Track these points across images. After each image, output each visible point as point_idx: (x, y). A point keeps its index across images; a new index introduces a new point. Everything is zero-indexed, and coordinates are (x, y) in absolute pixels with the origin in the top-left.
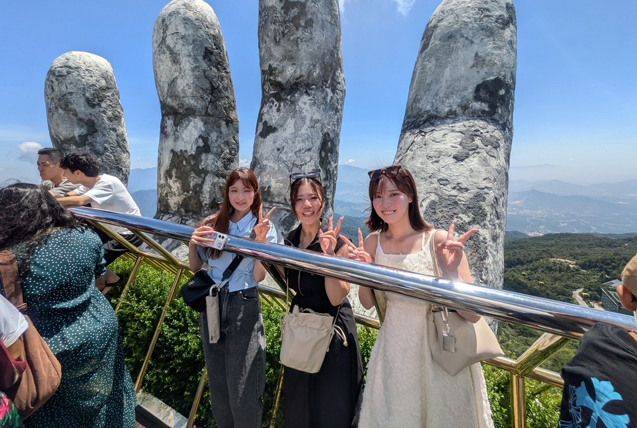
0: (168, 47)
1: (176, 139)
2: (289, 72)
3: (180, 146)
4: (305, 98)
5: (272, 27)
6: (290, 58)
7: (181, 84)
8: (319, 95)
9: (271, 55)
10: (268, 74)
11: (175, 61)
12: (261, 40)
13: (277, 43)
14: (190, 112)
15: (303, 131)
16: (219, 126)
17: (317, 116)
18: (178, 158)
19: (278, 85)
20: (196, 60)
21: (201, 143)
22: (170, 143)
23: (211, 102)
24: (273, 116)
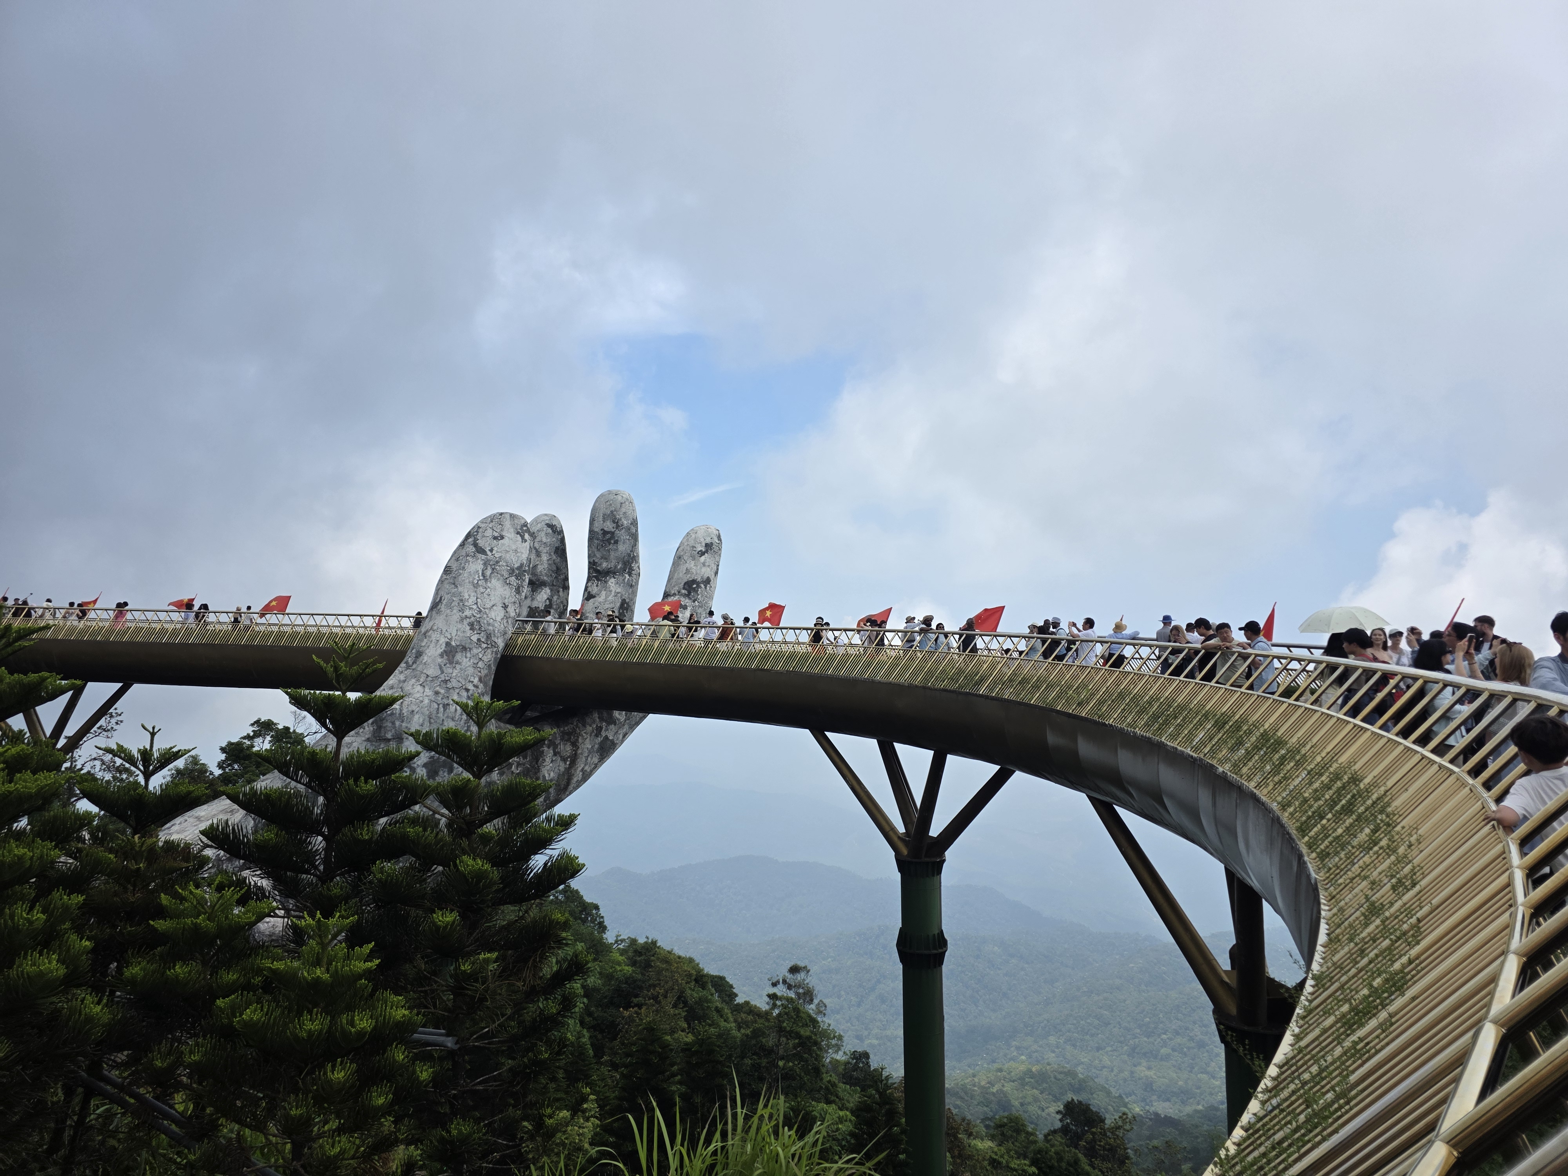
0: (535, 548)
1: (533, 600)
2: (605, 565)
3: (535, 604)
4: (613, 580)
5: (596, 541)
6: (605, 558)
7: (540, 568)
8: (621, 578)
9: (595, 555)
10: (592, 565)
11: (538, 554)
12: (589, 546)
13: (598, 550)
14: (543, 584)
15: (610, 598)
16: (558, 592)
17: (619, 590)
18: (532, 612)
19: (597, 571)
20: (550, 555)
21: (548, 603)
22: (528, 602)
23: (556, 577)
24: (594, 590)
